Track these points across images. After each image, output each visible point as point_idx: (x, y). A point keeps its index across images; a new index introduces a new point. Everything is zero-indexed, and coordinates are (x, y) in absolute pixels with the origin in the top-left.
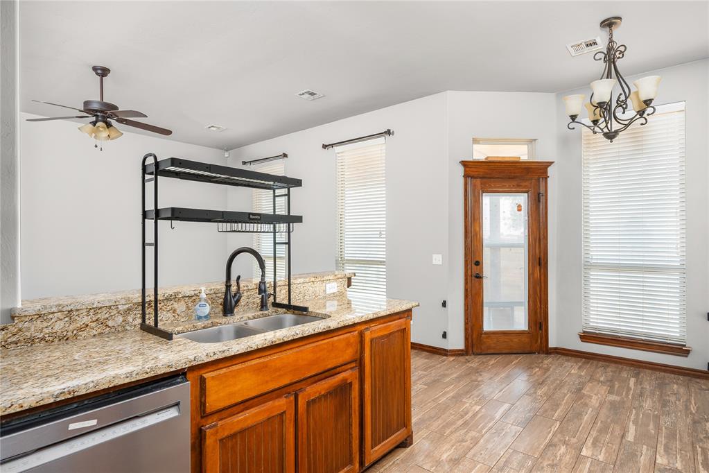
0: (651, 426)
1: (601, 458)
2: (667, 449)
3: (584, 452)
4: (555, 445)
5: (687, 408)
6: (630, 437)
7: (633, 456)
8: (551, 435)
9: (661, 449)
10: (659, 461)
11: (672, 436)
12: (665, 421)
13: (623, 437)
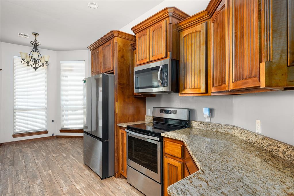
0: (48, 151)
1: (41, 161)
2: (54, 154)
3: (36, 162)
4: (27, 164)
5: (52, 145)
6: (45, 155)
7: (48, 158)
8: (24, 163)
9: (53, 154)
10: (54, 156)
11: (53, 151)
12: (49, 149)
13: (43, 155)
